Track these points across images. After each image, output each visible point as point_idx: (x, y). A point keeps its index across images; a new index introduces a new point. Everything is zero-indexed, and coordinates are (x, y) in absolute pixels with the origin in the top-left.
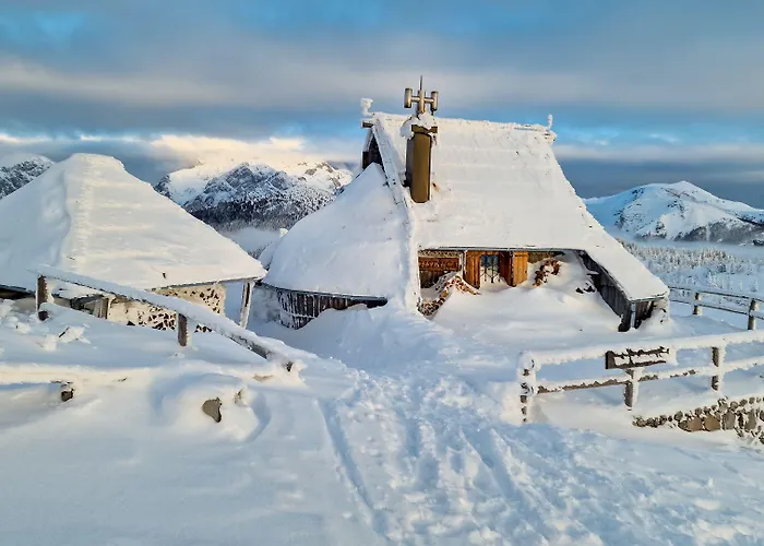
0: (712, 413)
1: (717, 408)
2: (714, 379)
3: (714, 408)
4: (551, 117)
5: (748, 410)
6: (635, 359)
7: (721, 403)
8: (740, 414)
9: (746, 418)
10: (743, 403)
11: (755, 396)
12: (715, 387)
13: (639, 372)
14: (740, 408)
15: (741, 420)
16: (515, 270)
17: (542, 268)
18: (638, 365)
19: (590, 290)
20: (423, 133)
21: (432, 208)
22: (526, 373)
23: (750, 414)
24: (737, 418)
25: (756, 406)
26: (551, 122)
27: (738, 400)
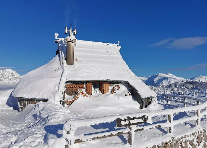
0: (169, 144)
1: (171, 142)
2: (170, 128)
3: (170, 142)
4: (119, 41)
5: (184, 141)
6: (132, 122)
7: (173, 139)
8: (181, 143)
9: (183, 145)
10: (182, 138)
11: (186, 134)
12: (170, 132)
13: (134, 128)
14: (181, 140)
15: (181, 145)
16: (104, 88)
17: (114, 88)
18: (133, 124)
19: (130, 95)
20: (71, 42)
21: (74, 67)
22: (68, 133)
23: (185, 142)
24: (180, 145)
25: (187, 139)
26: (119, 43)
27: (180, 137)
